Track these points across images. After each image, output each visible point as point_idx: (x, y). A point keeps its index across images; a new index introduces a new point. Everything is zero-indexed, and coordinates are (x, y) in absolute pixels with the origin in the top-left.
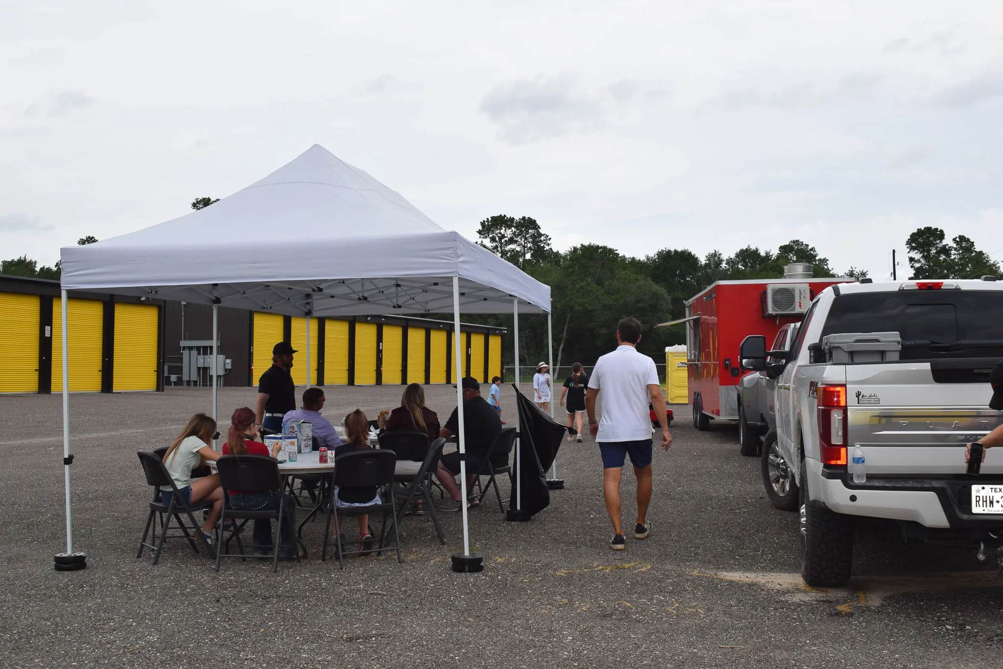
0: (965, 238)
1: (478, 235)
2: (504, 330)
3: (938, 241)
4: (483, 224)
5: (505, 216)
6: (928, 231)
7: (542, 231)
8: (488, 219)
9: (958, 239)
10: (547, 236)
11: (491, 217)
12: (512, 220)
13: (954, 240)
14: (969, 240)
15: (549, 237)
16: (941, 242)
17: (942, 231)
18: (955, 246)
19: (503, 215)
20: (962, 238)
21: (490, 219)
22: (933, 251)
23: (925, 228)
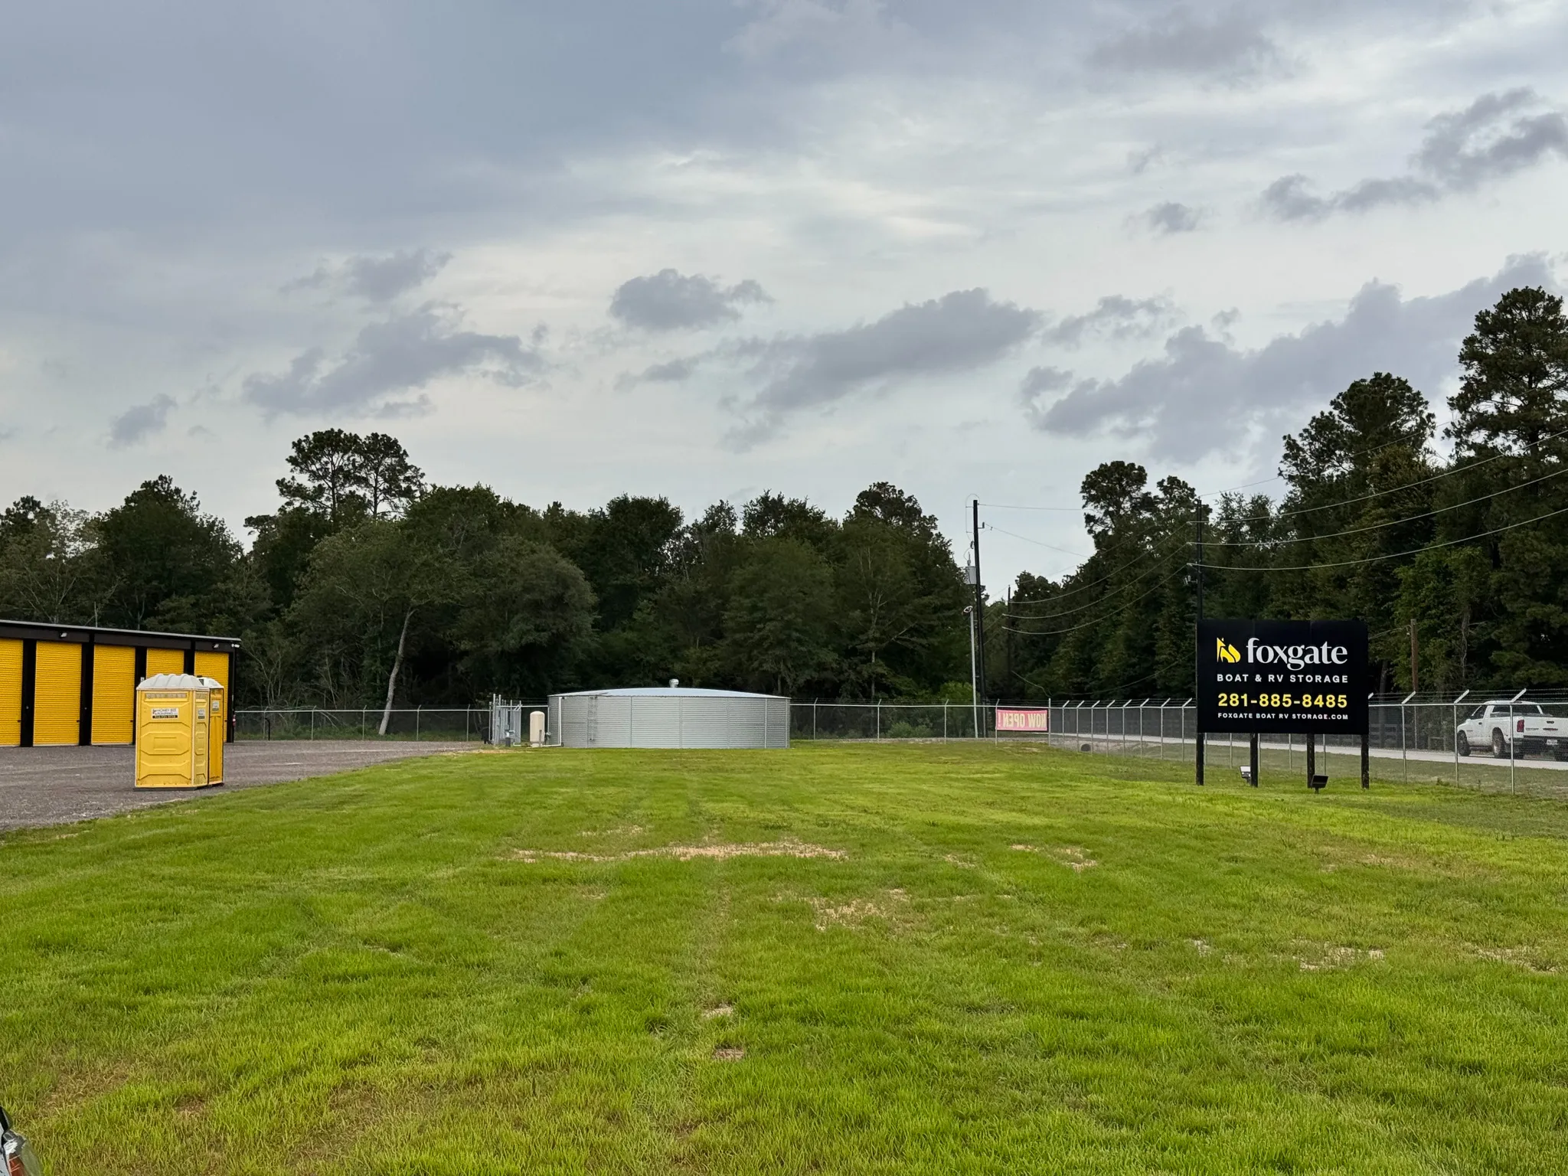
0: (1179, 482)
1: (290, 466)
2: (235, 642)
3: (1134, 487)
4: (297, 445)
5: (340, 432)
6: (1117, 469)
7: (408, 461)
8: (307, 437)
9: (1165, 484)
10: (417, 470)
11: (314, 434)
12: (354, 439)
13: (1160, 484)
14: (1185, 485)
15: (420, 472)
16: (1139, 489)
17: (1141, 469)
18: (1161, 495)
19: (336, 430)
20: (1173, 480)
21: (311, 437)
22: (1127, 505)
23: (1113, 463)
